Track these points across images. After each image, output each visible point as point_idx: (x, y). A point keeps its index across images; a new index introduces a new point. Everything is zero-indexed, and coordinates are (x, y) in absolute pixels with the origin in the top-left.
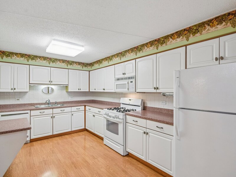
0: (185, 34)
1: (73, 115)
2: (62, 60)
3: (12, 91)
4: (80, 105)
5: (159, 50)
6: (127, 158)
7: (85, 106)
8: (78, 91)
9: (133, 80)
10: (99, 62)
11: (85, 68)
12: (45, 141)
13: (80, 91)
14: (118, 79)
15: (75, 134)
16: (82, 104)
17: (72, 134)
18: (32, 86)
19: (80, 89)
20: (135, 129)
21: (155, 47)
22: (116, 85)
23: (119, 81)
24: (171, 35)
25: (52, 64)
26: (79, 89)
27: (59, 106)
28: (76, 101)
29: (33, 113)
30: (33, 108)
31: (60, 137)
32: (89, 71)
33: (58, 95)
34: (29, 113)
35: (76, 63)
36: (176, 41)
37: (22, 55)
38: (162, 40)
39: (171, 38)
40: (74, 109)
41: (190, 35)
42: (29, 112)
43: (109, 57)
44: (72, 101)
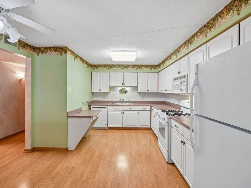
0: (235, 6)
1: (139, 113)
2: (132, 65)
3: (99, 91)
4: (146, 105)
5: (208, 38)
6: (170, 166)
7: (151, 106)
8: (147, 92)
9: (185, 79)
10: (163, 62)
11: (153, 70)
12: (117, 131)
13: (148, 92)
14: (175, 79)
15: (141, 131)
16: (148, 105)
17: (139, 131)
18: (111, 88)
19: (149, 90)
20: (176, 135)
21: (204, 34)
22: (174, 85)
23: (175, 81)
24: (220, 12)
25: (124, 70)
26: (147, 90)
27: (130, 104)
28: (146, 101)
29: (110, 108)
30: (111, 104)
31: (128, 131)
32: (158, 72)
33: (131, 96)
34: (107, 108)
35: (144, 66)
36: (225, 19)
37: (105, 66)
38: (211, 23)
39: (220, 17)
40: (140, 108)
41: (241, 5)
42: (107, 106)
43: (169, 56)
44: (143, 101)
